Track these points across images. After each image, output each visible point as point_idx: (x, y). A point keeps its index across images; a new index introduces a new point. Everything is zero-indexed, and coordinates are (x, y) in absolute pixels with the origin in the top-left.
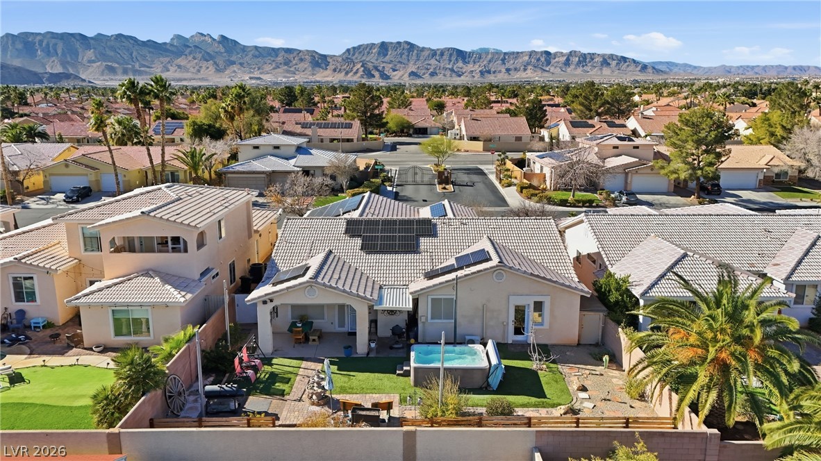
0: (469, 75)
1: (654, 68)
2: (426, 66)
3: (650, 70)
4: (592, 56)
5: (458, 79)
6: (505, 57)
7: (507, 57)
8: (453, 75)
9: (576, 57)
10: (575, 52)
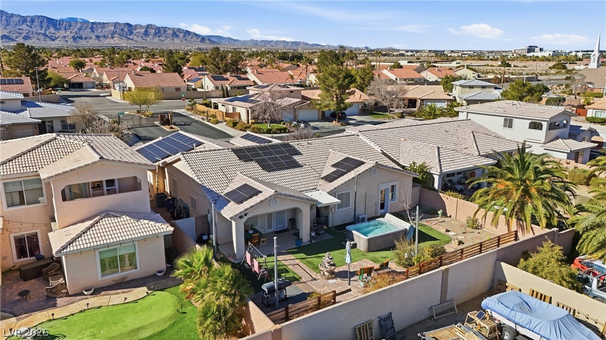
0: (63, 40)
1: (209, 40)
2: (18, 31)
3: (207, 41)
4: (165, 29)
5: (53, 42)
6: (93, 27)
7: (95, 26)
8: (46, 39)
9: (153, 29)
10: (151, 25)
